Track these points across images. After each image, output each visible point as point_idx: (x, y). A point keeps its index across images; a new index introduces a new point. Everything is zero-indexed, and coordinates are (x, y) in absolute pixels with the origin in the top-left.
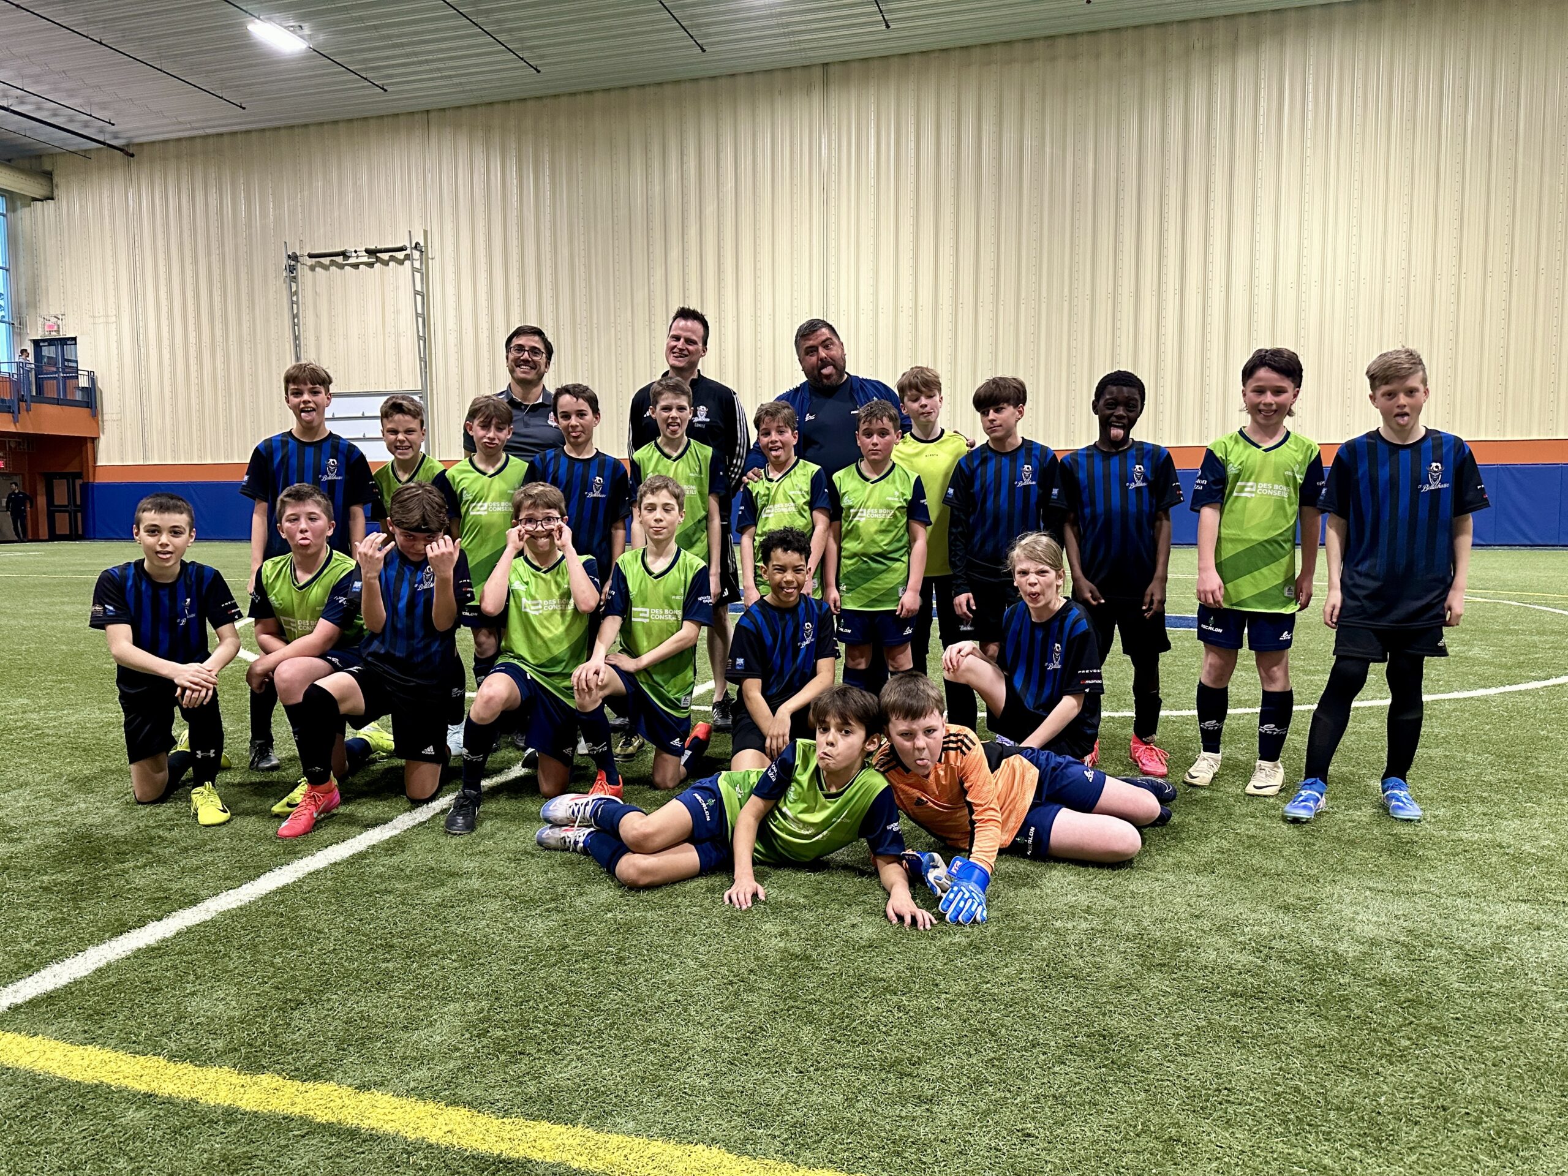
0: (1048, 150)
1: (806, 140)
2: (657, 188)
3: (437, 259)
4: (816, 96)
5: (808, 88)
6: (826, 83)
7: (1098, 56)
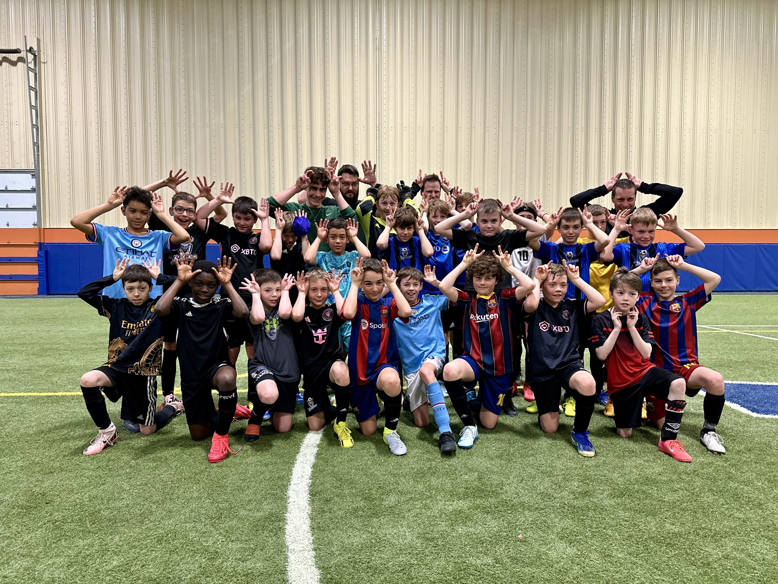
3: (49, 62)
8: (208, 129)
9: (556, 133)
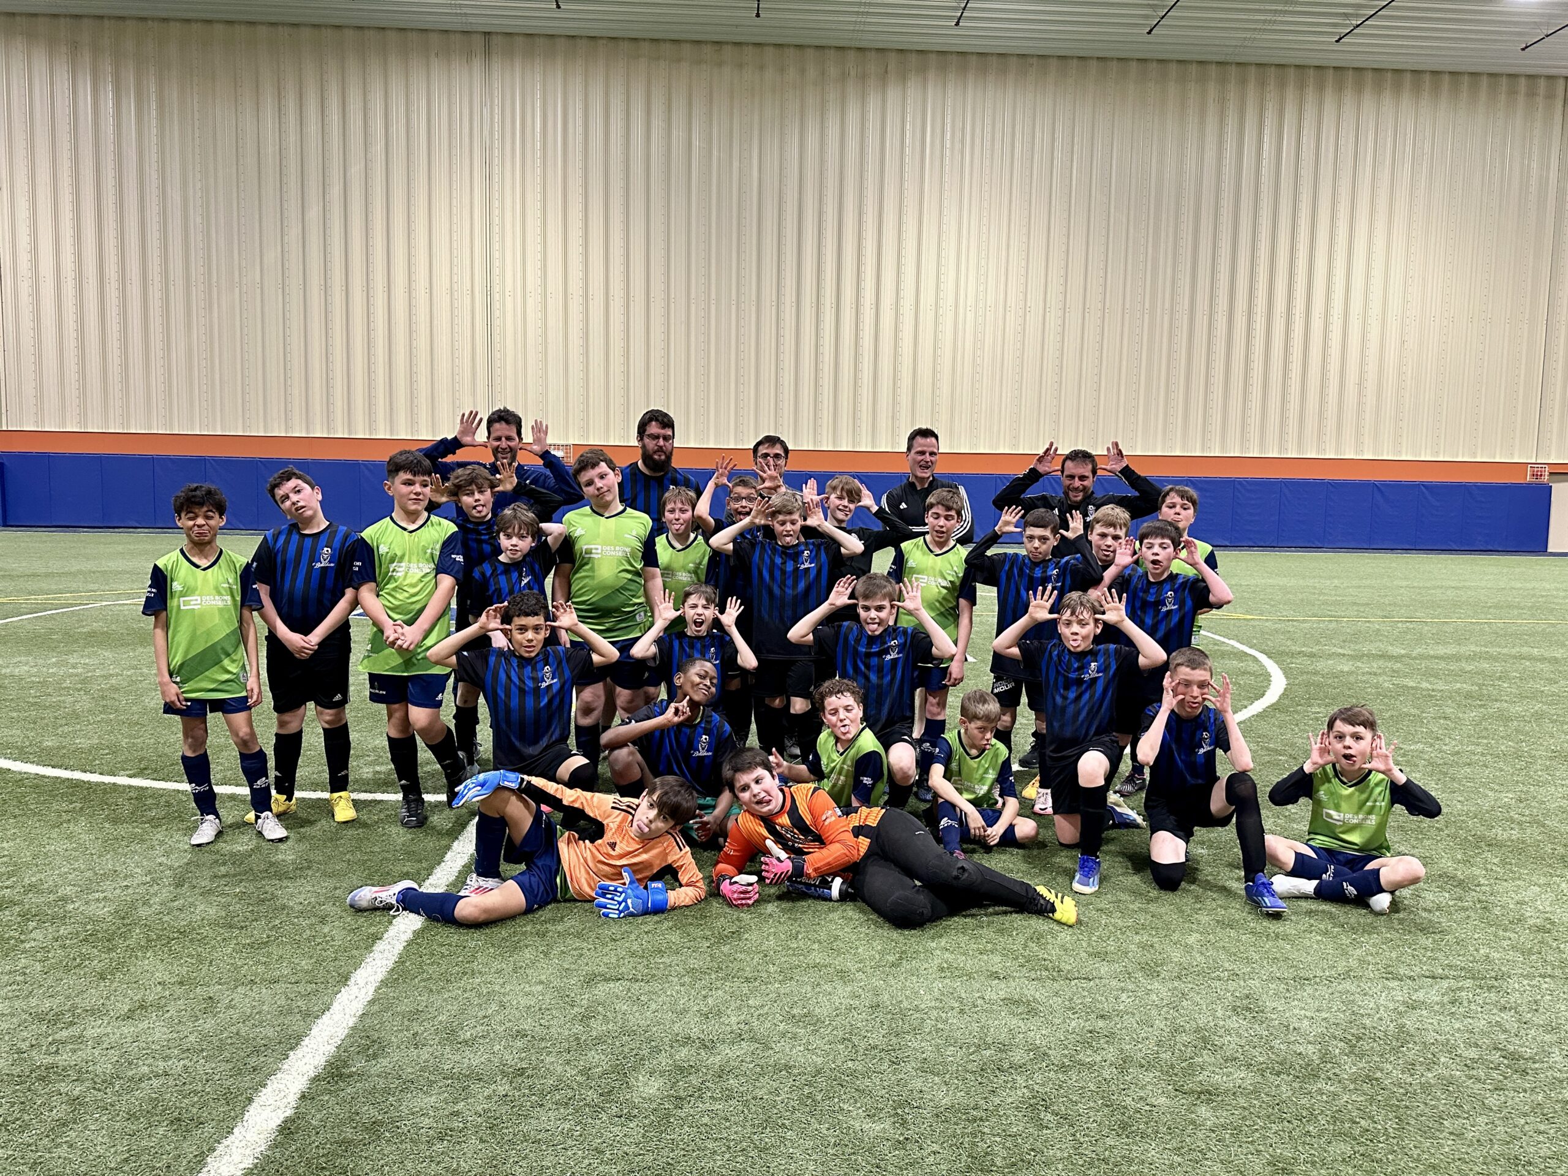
0: (715, 153)
1: (466, 112)
2: (292, 138)
4: (477, 64)
5: (469, 55)
6: (488, 52)
7: (762, 68)
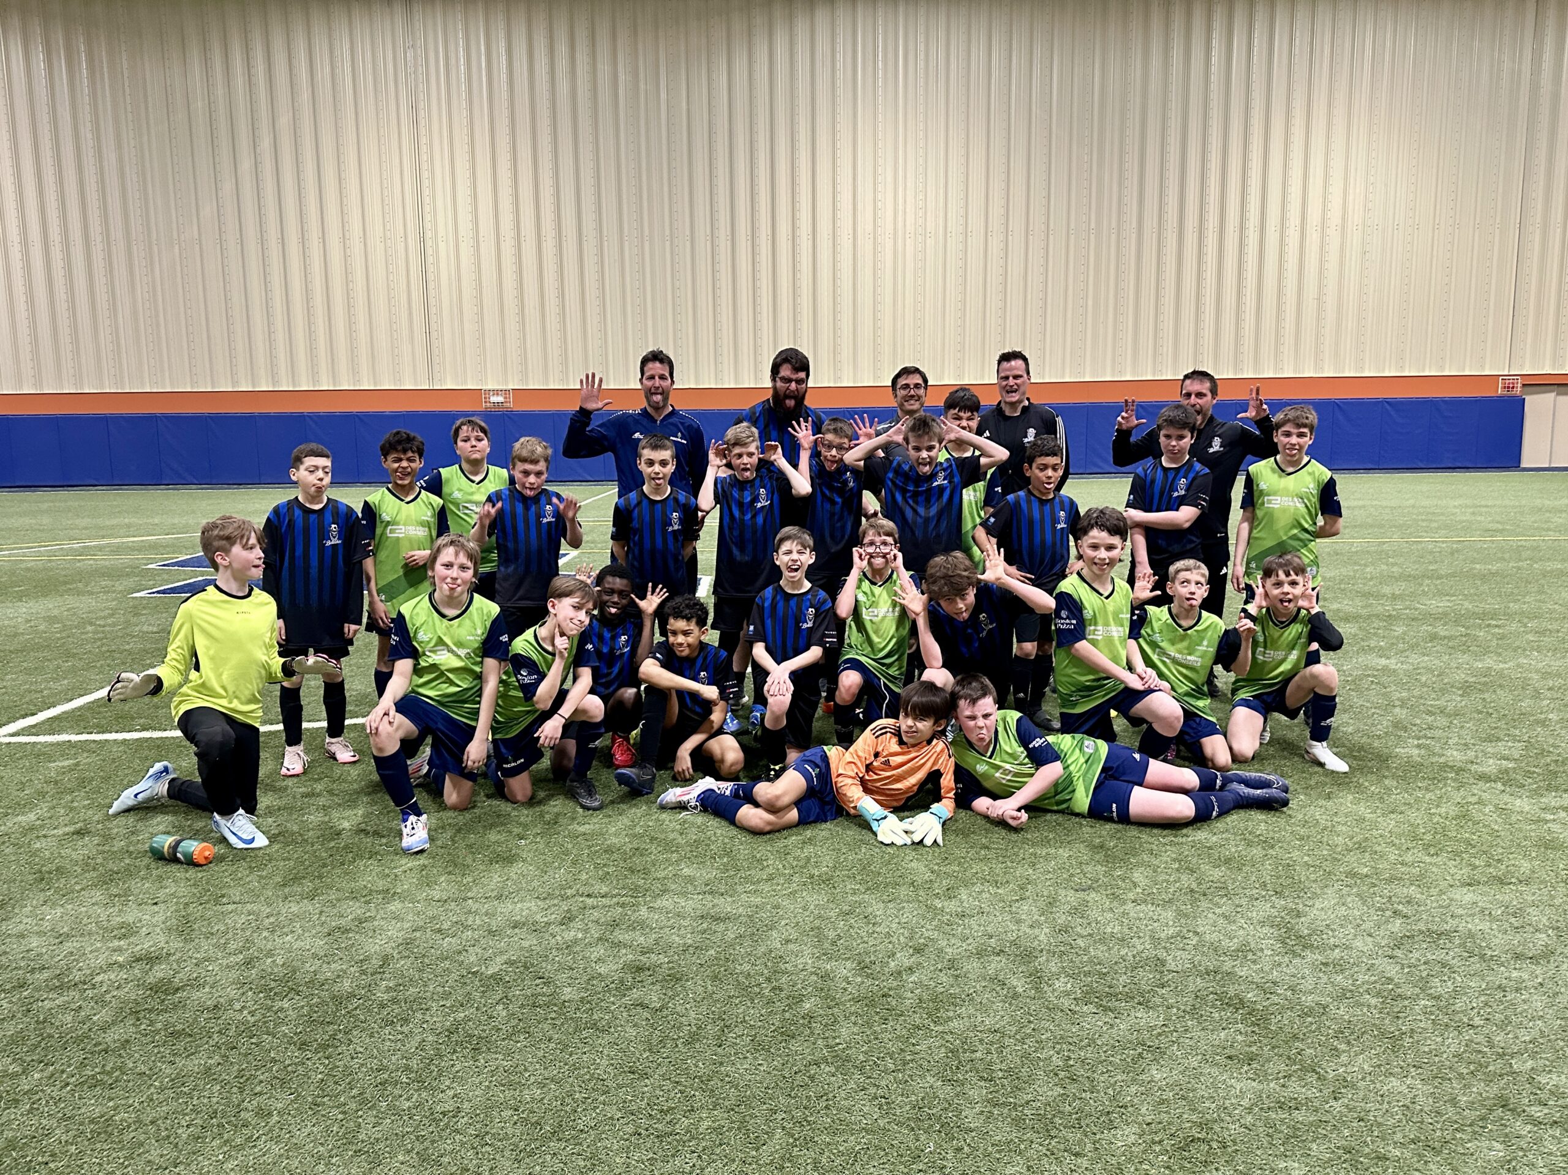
8: (177, 247)
9: (688, 244)
